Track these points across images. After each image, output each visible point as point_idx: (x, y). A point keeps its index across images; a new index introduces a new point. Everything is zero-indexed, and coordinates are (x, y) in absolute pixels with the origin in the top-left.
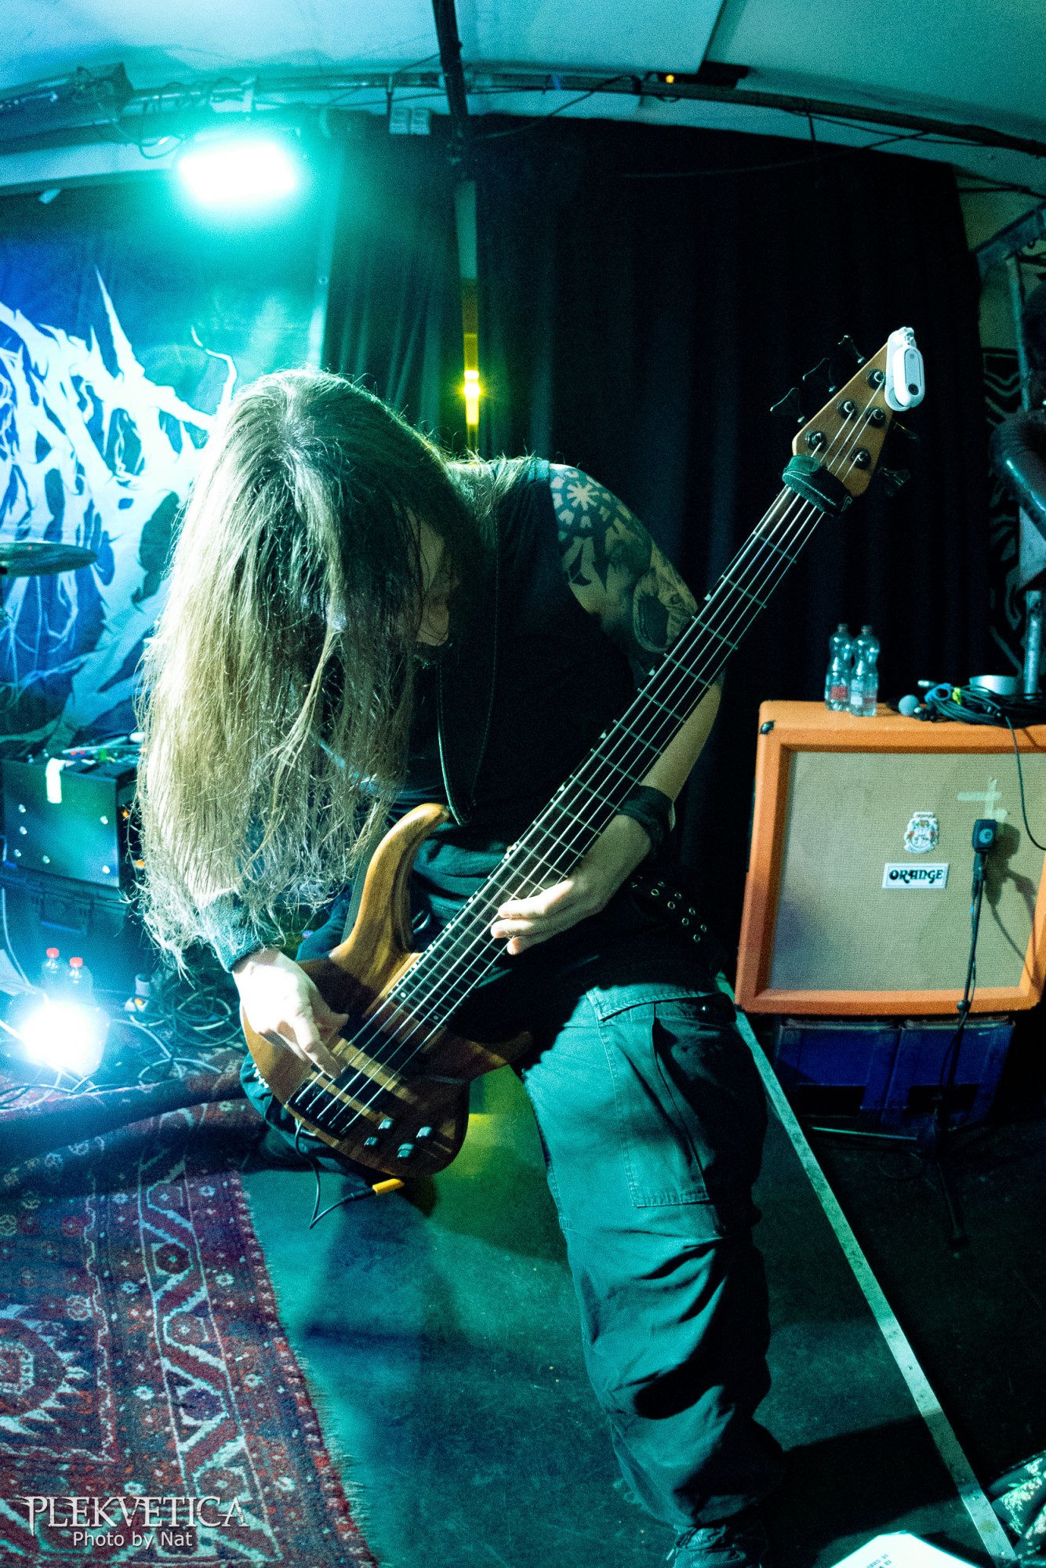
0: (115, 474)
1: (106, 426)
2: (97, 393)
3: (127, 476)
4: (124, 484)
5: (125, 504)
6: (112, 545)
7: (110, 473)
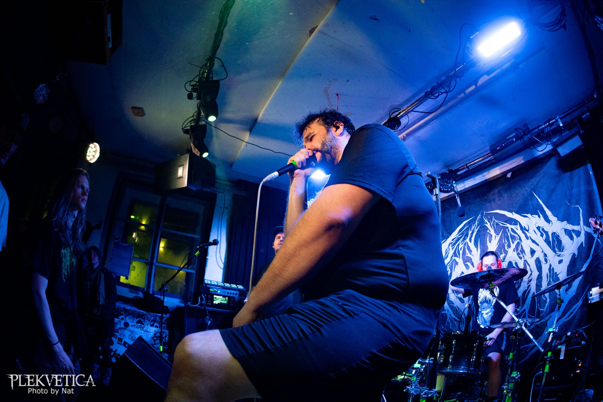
0: (556, 253)
1: (551, 239)
2: (546, 230)
3: (560, 253)
4: (559, 256)
5: (560, 262)
6: (558, 276)
7: (555, 254)
